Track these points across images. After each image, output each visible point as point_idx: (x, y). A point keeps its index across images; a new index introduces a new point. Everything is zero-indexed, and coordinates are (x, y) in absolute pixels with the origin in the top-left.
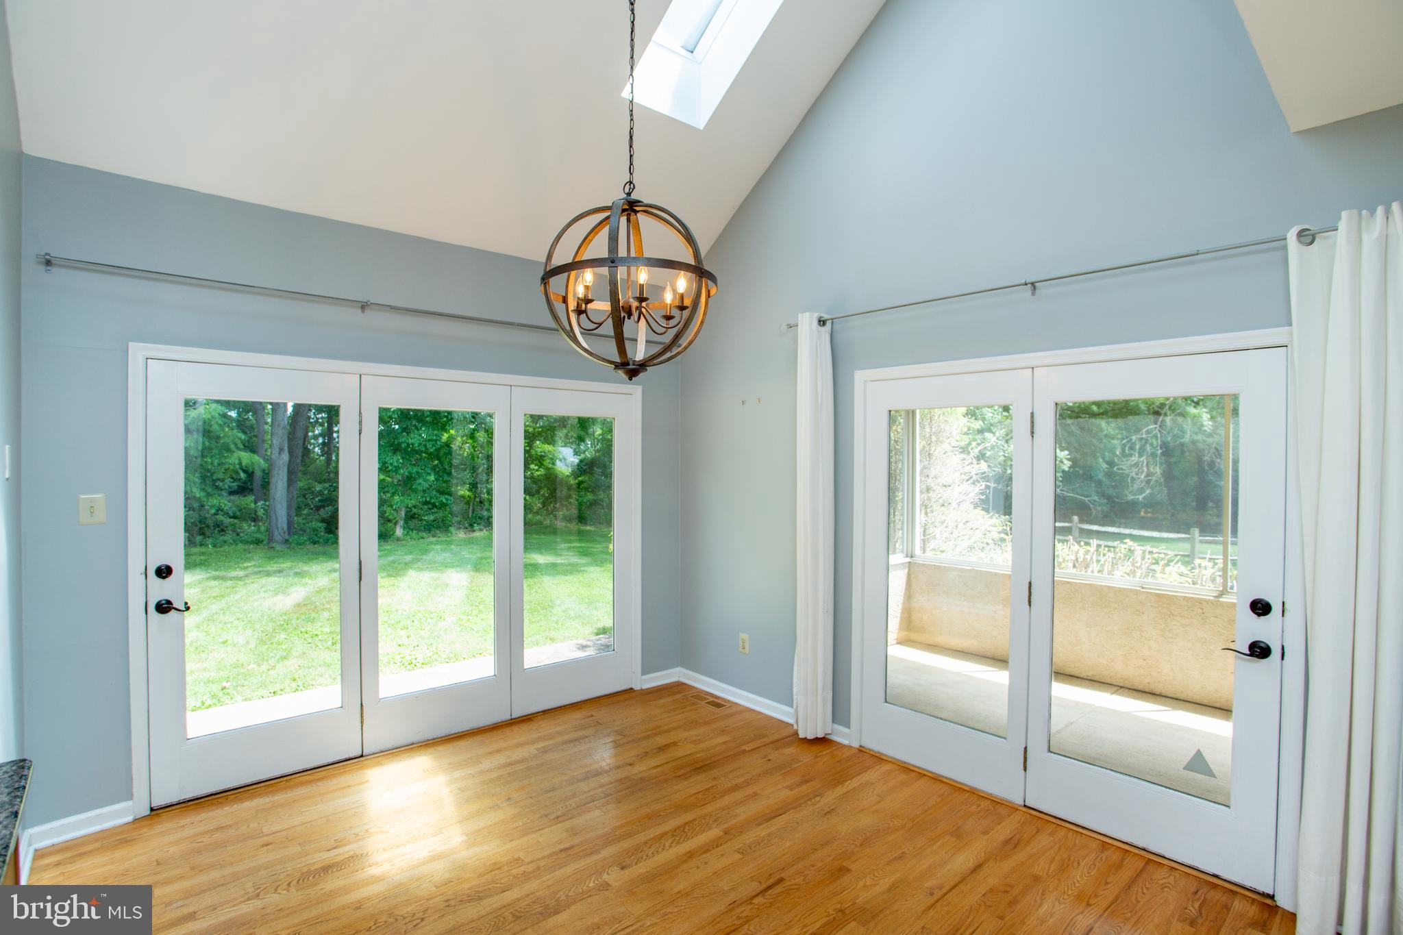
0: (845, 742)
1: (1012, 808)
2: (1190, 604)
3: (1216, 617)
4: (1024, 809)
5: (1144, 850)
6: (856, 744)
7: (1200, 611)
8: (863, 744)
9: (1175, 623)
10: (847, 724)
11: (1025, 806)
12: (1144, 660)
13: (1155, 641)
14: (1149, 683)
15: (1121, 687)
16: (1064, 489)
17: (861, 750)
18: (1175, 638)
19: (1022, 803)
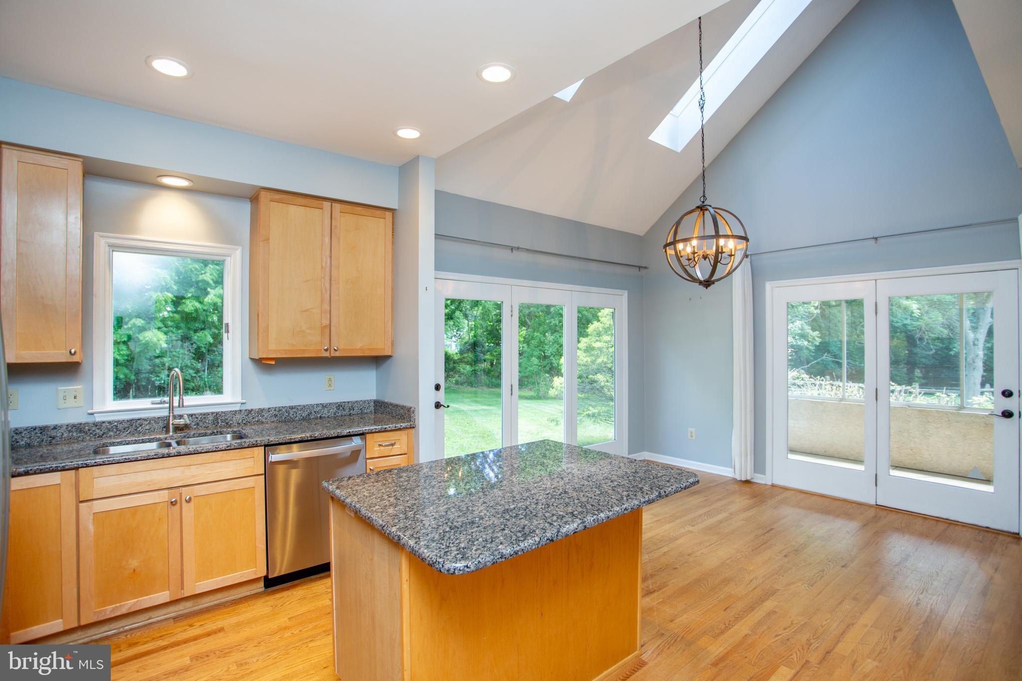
0: (763, 482)
1: (870, 506)
2: (940, 415)
3: (957, 422)
4: (877, 506)
5: (947, 519)
6: (770, 483)
7: (947, 419)
8: (774, 483)
9: (930, 427)
10: (764, 473)
11: (876, 505)
12: (911, 450)
13: (918, 438)
14: (915, 464)
15: (897, 467)
16: (828, 355)
17: (773, 486)
18: (931, 436)
19: (875, 504)
